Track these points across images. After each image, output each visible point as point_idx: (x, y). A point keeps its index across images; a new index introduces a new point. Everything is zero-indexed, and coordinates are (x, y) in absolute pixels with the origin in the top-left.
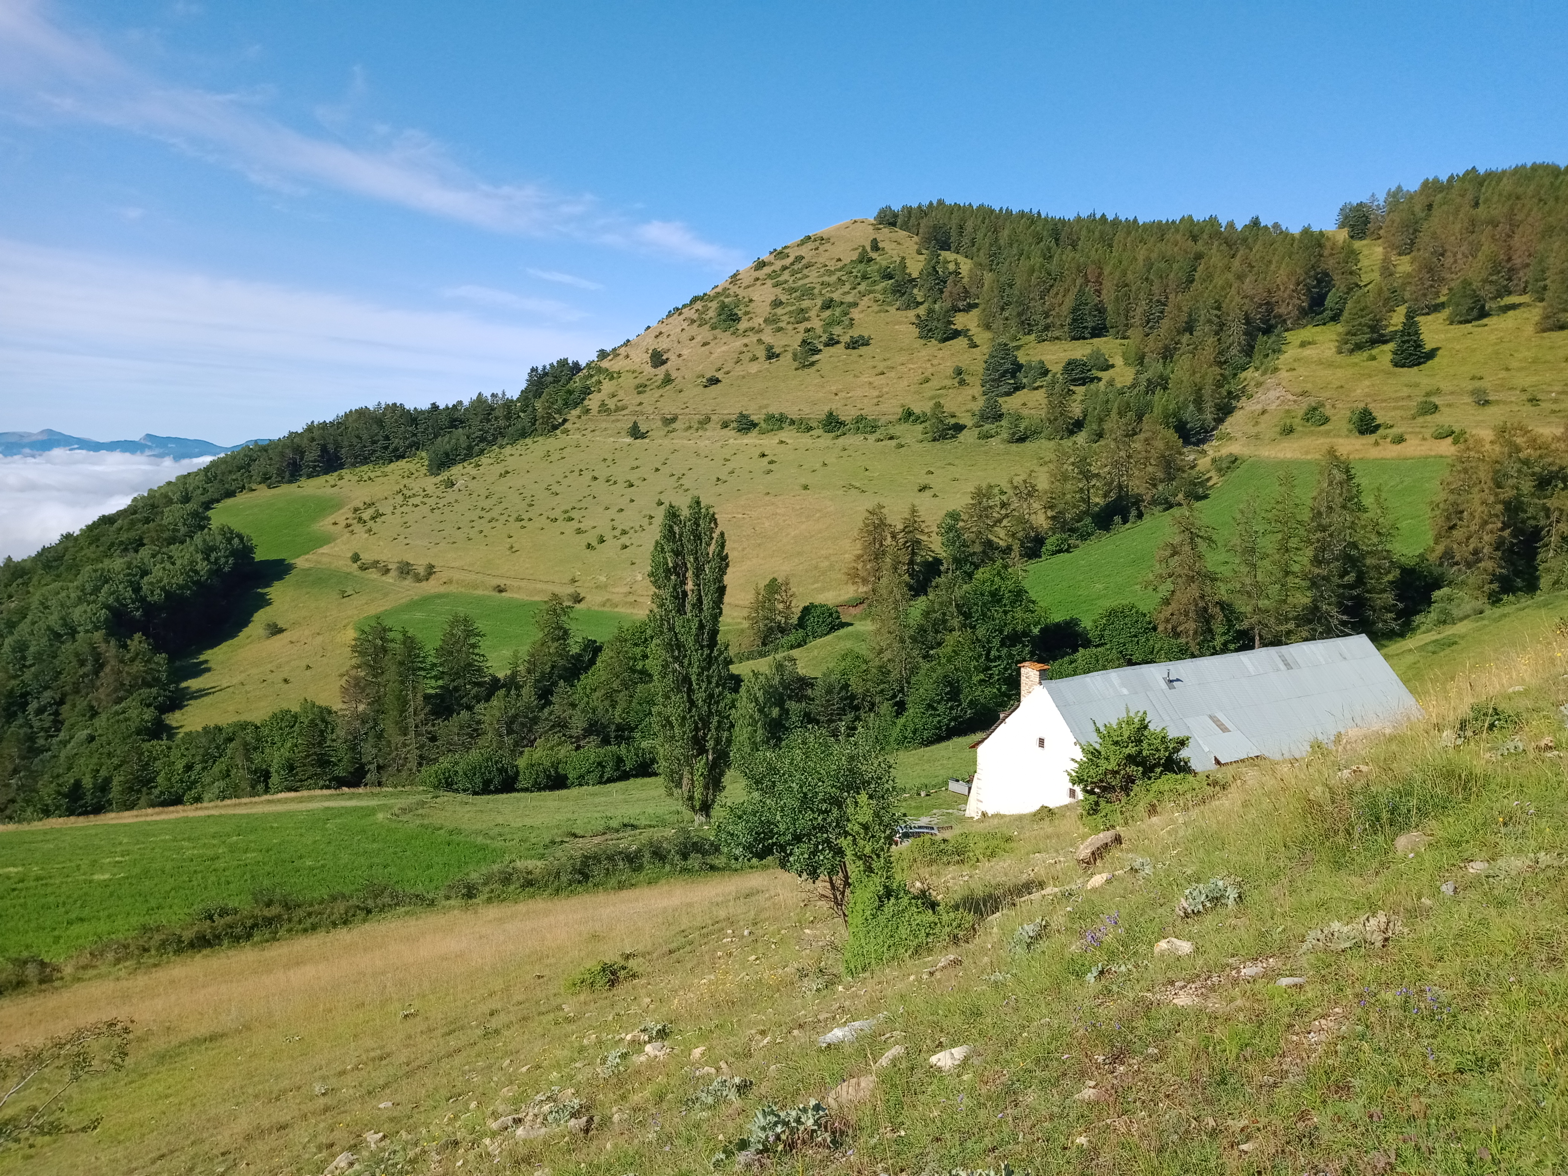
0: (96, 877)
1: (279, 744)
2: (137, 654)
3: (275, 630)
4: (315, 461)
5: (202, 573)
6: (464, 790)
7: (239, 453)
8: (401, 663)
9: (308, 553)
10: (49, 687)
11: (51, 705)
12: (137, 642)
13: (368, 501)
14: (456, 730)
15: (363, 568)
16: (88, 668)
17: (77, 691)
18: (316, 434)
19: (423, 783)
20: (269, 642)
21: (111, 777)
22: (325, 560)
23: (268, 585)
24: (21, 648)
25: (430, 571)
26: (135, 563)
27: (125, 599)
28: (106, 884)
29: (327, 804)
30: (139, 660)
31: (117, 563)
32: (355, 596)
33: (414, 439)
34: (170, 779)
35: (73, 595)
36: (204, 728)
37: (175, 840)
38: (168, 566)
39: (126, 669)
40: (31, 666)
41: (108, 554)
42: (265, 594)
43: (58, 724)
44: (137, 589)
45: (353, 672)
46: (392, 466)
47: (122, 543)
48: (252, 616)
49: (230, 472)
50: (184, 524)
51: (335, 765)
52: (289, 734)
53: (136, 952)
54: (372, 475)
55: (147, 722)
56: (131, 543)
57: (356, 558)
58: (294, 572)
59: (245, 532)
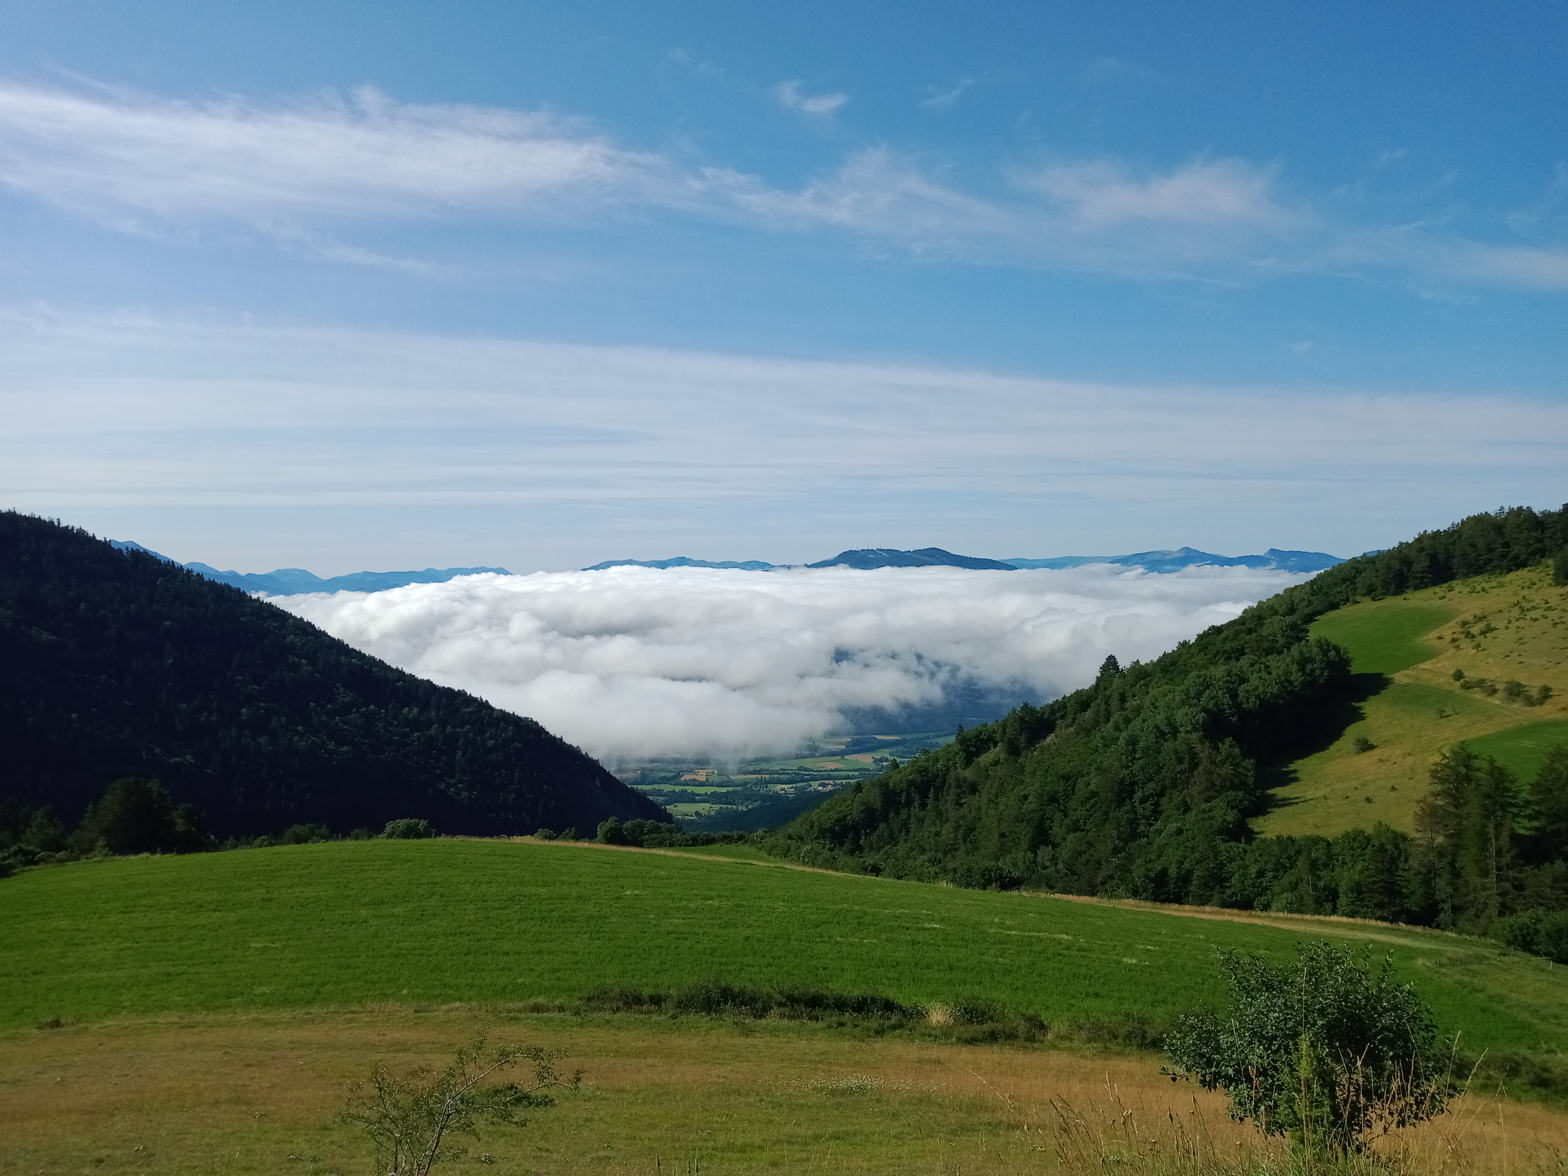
0: (1125, 960)
1: (1350, 865)
2: (1227, 758)
3: (1366, 746)
4: (1423, 572)
5: (1296, 684)
6: (1547, 954)
7: (1345, 565)
8: (1487, 796)
9: (1407, 668)
10: (1152, 780)
11: (1153, 796)
12: (1227, 745)
13: (1478, 613)
14: (1548, 881)
15: (1467, 687)
16: (1185, 765)
17: (1174, 786)
18: (1426, 543)
19: (1495, 936)
20: (1357, 758)
21: (1192, 870)
22: (1425, 676)
23: (1364, 699)
24: (1133, 742)
25: (1546, 694)
26: (1234, 671)
27: (1222, 704)
28: (1130, 968)
29: (1373, 936)
30: (1228, 764)
31: (1219, 671)
32: (1455, 716)
33: (1540, 545)
34: (1243, 882)
35: (1177, 698)
36: (1278, 837)
37: (1207, 941)
38: (1264, 675)
39: (1217, 770)
40: (1140, 759)
41: (1213, 662)
42: (1360, 708)
43: (1156, 813)
44: (1234, 696)
45: (1430, 799)
46: (1512, 576)
47: (1225, 652)
48: (1344, 729)
49: (1335, 584)
50: (1283, 636)
51: (1406, 897)
52: (1360, 855)
53: (1106, 1036)
54: (1486, 586)
55: (1229, 823)
56: (1234, 653)
57: (1458, 675)
58: (1391, 687)
59: (1343, 644)
